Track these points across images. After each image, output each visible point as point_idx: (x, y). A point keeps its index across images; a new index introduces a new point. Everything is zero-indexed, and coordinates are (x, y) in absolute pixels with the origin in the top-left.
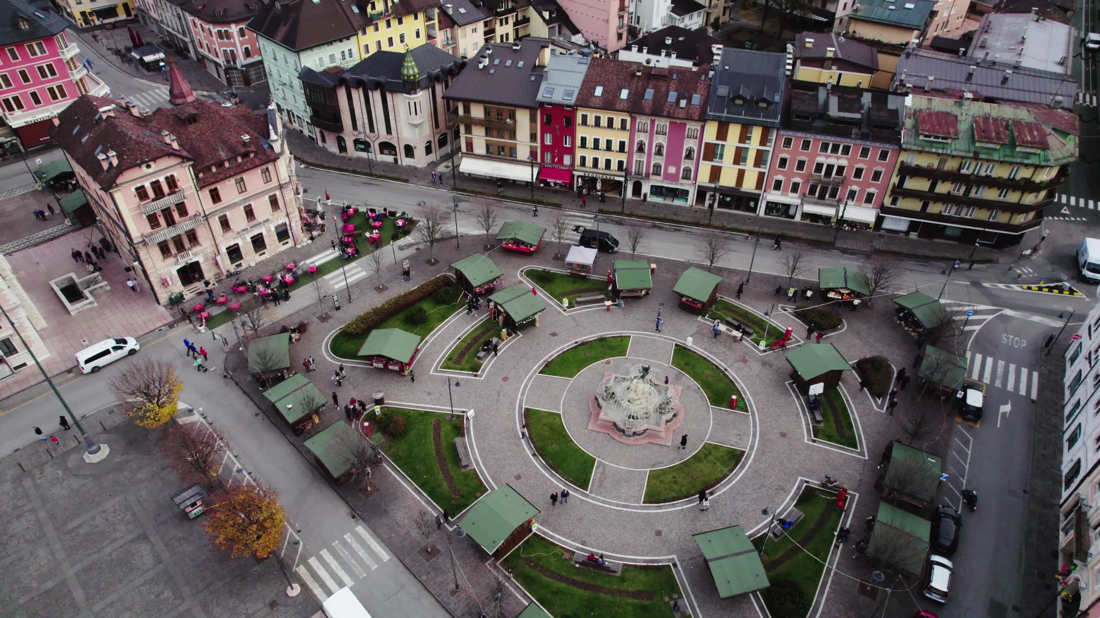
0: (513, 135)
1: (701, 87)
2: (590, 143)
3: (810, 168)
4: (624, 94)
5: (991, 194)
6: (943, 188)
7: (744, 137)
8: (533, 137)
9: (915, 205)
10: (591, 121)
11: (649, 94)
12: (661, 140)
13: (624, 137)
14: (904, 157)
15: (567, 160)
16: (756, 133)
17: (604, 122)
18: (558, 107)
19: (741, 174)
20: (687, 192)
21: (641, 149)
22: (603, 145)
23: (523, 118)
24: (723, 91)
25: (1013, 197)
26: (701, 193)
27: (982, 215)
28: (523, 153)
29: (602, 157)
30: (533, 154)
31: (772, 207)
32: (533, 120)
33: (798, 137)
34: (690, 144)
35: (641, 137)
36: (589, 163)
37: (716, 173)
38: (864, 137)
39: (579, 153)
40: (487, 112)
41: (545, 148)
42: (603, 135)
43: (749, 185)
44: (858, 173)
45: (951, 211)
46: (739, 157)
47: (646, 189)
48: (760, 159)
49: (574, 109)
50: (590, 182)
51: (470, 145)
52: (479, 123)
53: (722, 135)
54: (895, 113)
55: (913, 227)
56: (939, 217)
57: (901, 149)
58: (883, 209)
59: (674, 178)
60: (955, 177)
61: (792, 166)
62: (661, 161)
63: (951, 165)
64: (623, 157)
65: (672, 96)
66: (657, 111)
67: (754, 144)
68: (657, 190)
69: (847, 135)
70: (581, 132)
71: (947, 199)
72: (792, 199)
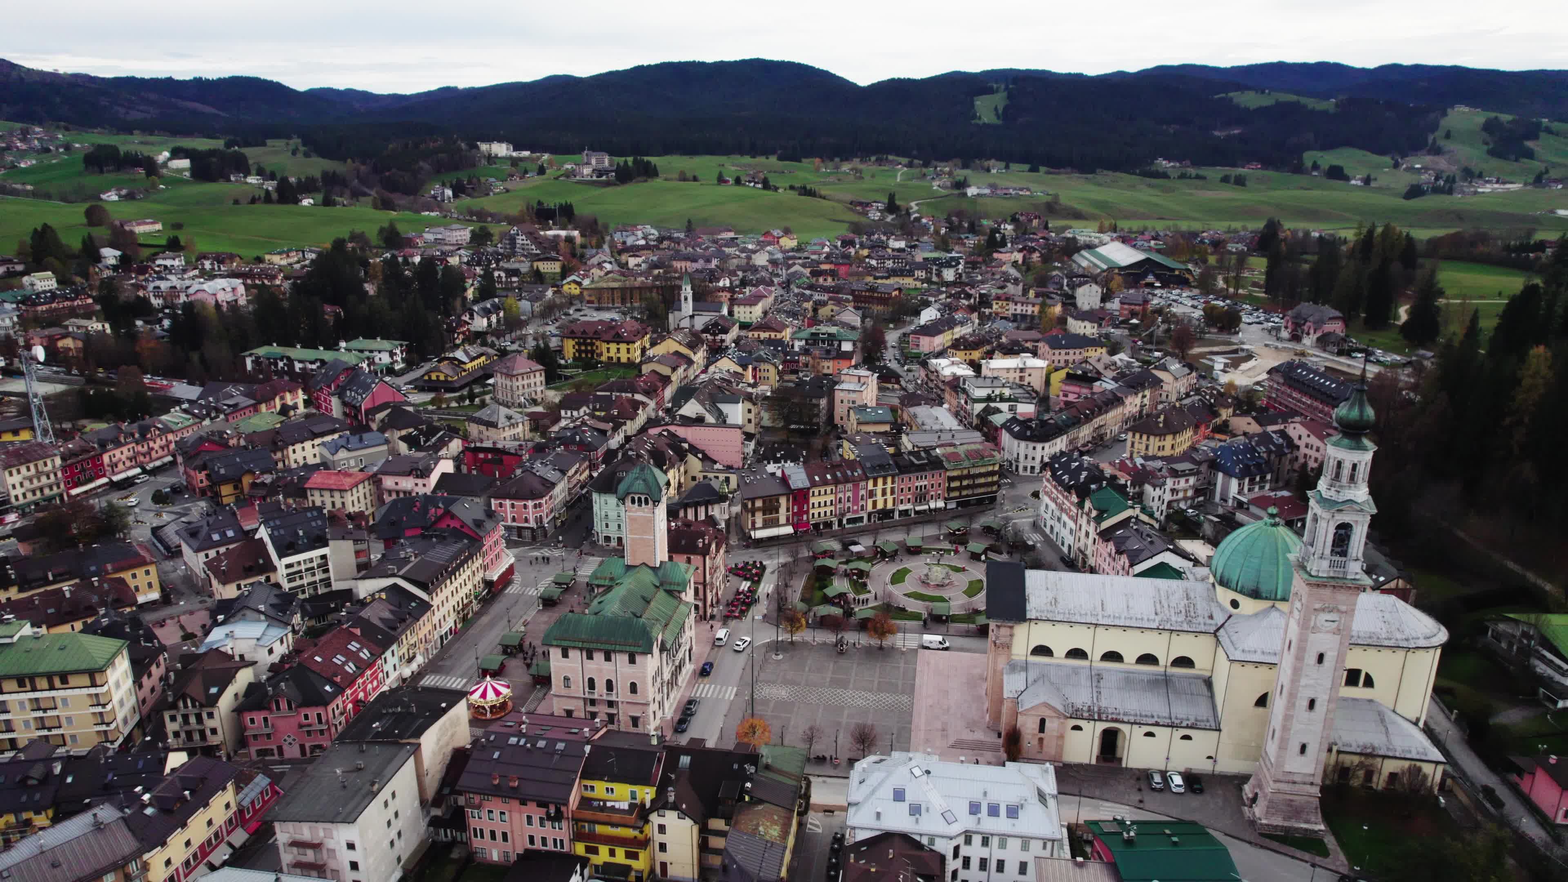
0: (777, 512)
1: (857, 465)
2: (816, 505)
3: (913, 490)
4: (829, 477)
5: (982, 480)
6: (965, 483)
7: (885, 483)
8: (788, 510)
9: (956, 494)
10: (816, 493)
11: (838, 474)
12: (849, 494)
13: (832, 497)
14: (948, 474)
15: (805, 517)
16: (889, 480)
17: (823, 492)
18: (800, 490)
19: (886, 501)
20: (862, 518)
21: (840, 502)
22: (822, 504)
23: (783, 501)
24: (868, 465)
25: (990, 479)
26: (870, 515)
27: (982, 490)
28: (783, 520)
29: (822, 510)
30: (788, 519)
31: (901, 513)
32: (788, 500)
33: (906, 477)
34: (862, 492)
35: (841, 495)
36: (816, 516)
37: (875, 504)
38: (932, 469)
39: (811, 512)
40: (764, 502)
41: (794, 514)
42: (822, 500)
43: (890, 506)
44: (932, 486)
45: (970, 492)
46: (884, 493)
47: (845, 522)
48: (892, 493)
49: (809, 489)
50: (816, 526)
51: (754, 523)
52: (759, 509)
53: (875, 485)
54: (937, 457)
55: (958, 504)
56: (967, 496)
57: (947, 470)
58: (946, 499)
59: (856, 512)
60: (969, 476)
61: (906, 490)
62: (850, 505)
63: (965, 472)
64: (833, 508)
65: (849, 473)
66: (847, 480)
67: (889, 485)
68: (849, 521)
69: (925, 470)
70: (812, 500)
71: (968, 487)
72: (909, 506)
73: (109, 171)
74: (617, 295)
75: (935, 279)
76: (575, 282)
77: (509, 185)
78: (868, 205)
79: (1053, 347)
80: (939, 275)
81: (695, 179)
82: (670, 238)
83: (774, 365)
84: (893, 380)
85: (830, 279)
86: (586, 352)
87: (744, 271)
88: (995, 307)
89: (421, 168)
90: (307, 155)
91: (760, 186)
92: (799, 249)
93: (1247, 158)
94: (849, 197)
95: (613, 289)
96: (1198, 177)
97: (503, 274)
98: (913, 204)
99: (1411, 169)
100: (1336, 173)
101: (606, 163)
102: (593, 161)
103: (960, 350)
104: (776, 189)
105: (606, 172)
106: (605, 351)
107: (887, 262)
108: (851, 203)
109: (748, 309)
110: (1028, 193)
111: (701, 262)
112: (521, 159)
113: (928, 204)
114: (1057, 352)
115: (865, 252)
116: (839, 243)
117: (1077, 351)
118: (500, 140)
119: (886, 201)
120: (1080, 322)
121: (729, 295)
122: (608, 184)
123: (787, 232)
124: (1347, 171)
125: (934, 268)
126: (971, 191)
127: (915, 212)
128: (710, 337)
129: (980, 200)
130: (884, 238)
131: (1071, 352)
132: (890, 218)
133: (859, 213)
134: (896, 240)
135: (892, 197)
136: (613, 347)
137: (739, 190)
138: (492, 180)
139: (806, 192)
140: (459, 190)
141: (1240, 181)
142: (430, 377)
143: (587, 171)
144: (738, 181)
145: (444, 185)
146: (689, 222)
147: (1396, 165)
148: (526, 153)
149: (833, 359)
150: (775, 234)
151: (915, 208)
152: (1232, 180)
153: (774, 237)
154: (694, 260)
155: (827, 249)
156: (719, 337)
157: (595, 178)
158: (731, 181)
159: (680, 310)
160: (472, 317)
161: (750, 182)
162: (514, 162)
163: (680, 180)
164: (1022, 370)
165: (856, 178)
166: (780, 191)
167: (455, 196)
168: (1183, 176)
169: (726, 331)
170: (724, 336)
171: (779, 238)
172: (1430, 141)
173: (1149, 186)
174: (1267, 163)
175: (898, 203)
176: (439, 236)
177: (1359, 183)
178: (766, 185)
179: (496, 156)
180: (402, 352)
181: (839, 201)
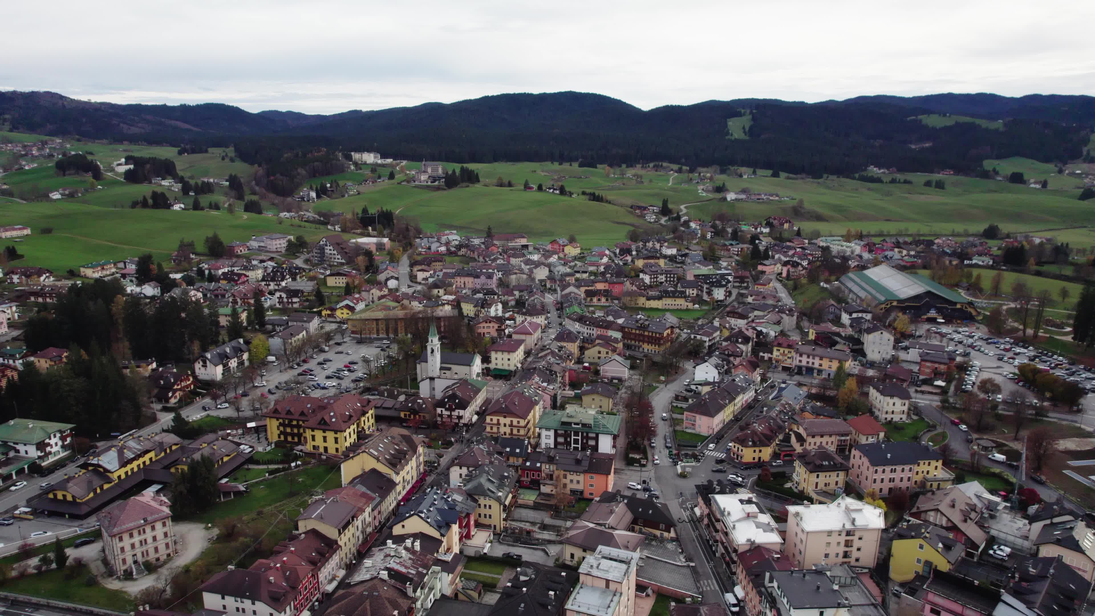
73: (70, 175)
74: (382, 326)
75: (705, 297)
76: (348, 307)
77: (362, 188)
78: (645, 208)
79: (874, 463)
80: (709, 293)
81: (510, 185)
82: (467, 246)
83: (498, 499)
84: (662, 526)
85: (603, 300)
86: (293, 435)
87: (521, 291)
88: (775, 353)
89: (299, 174)
90: (232, 160)
91: (558, 192)
92: (581, 258)
93: (942, 166)
94: (629, 202)
95: (377, 320)
96: (906, 182)
97: (284, 295)
98: (682, 207)
99: (1072, 174)
100: (1017, 178)
101: (440, 171)
102: (429, 170)
103: (746, 446)
104: (571, 194)
105: (439, 178)
106: (309, 439)
107: (660, 277)
108: (631, 207)
109: (506, 356)
110: (777, 198)
111: (483, 277)
112: (383, 166)
113: (695, 207)
114: (880, 469)
115: (640, 263)
116: (618, 251)
117: (907, 468)
118: (369, 151)
119: (660, 205)
120: (888, 399)
121: (496, 326)
122: (438, 188)
123: (572, 240)
124: (1026, 177)
125: (705, 286)
126: (731, 196)
127: (685, 215)
128: (446, 413)
129: (738, 205)
130: (658, 246)
131: (899, 468)
132: (663, 220)
133: (638, 216)
134: (668, 247)
135: (665, 203)
136: (319, 434)
137: (540, 196)
138: (349, 183)
139: (595, 198)
140: (321, 192)
141: (940, 185)
142: (55, 495)
143: (423, 177)
144: (540, 188)
145: (311, 188)
146: (489, 229)
147: (1060, 171)
148: (389, 161)
149: (585, 472)
150: (561, 242)
151: (684, 211)
152: (934, 184)
153: (560, 245)
154: (477, 277)
155: (605, 260)
156: (456, 413)
157: (429, 183)
158: (535, 187)
159: (427, 362)
160: (205, 366)
161: (550, 189)
162: (374, 168)
163: (497, 186)
164: (849, 533)
165: (637, 182)
166: (574, 196)
167: (318, 196)
168: (893, 181)
169: (463, 405)
170: (462, 412)
171: (564, 246)
172: (1085, 153)
173: (869, 189)
174: (958, 170)
175: (670, 206)
176: (262, 244)
177: (1038, 186)
178: (563, 191)
179: (365, 163)
180: (63, 439)
181: (622, 206)
